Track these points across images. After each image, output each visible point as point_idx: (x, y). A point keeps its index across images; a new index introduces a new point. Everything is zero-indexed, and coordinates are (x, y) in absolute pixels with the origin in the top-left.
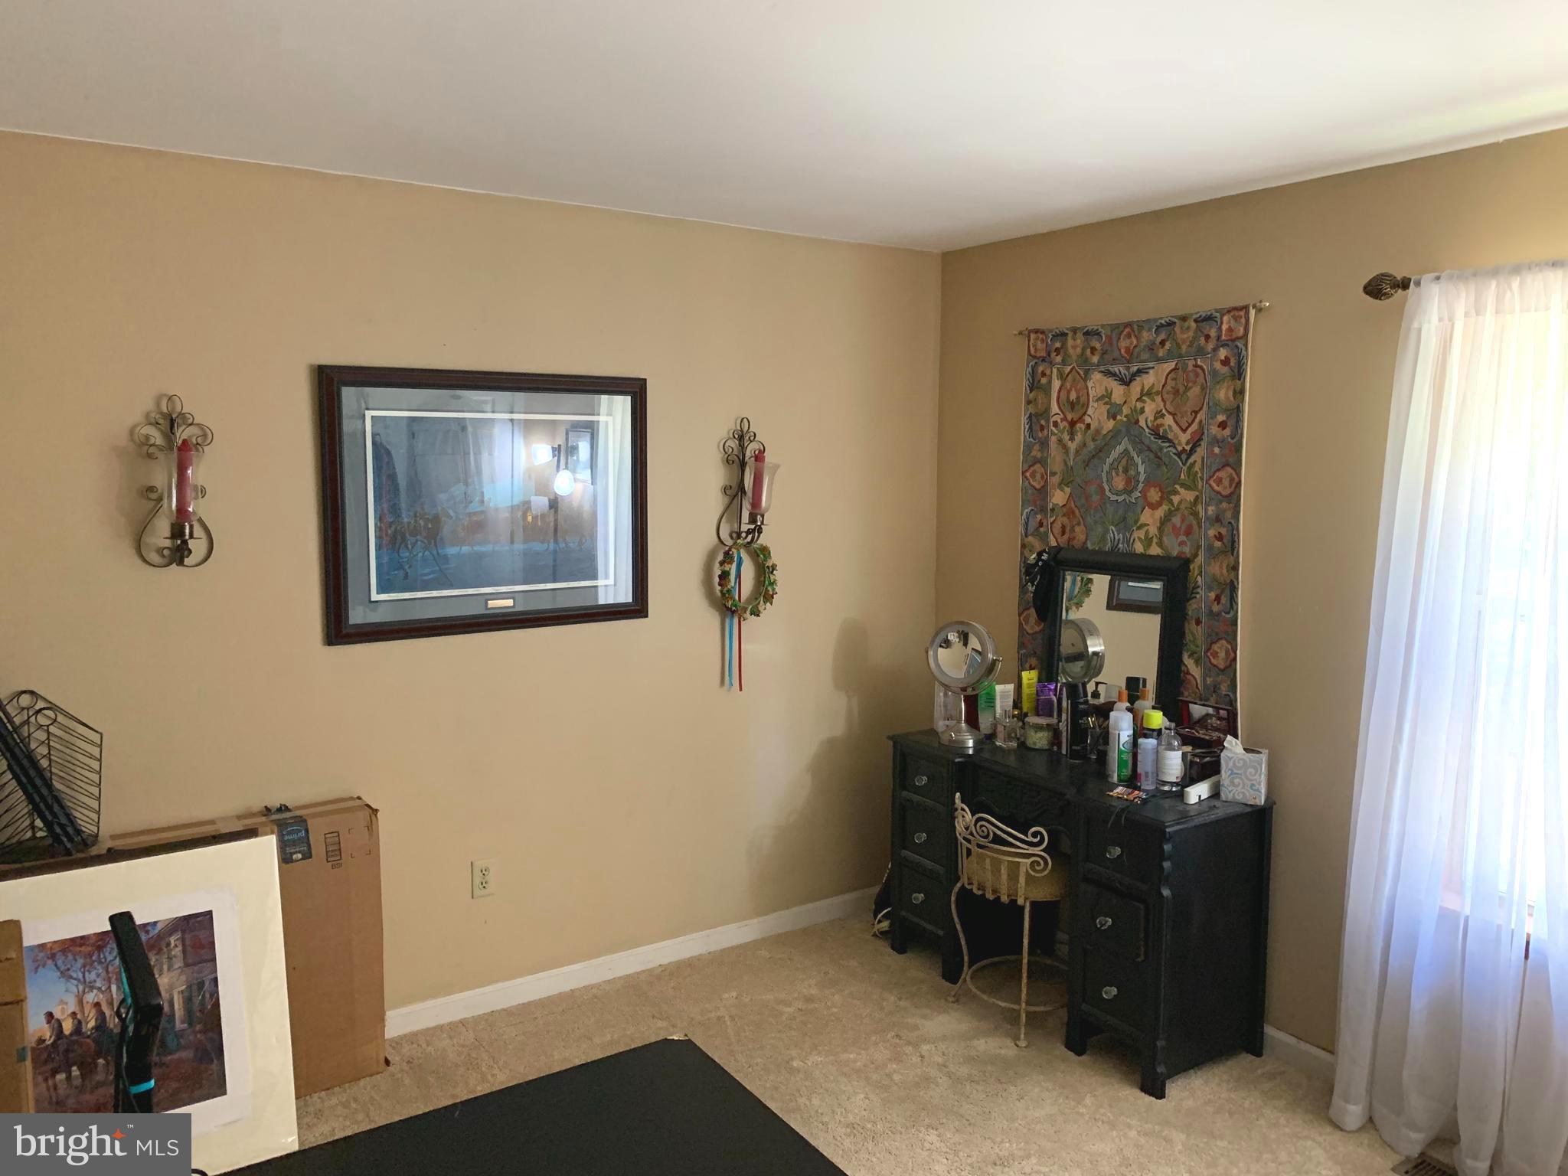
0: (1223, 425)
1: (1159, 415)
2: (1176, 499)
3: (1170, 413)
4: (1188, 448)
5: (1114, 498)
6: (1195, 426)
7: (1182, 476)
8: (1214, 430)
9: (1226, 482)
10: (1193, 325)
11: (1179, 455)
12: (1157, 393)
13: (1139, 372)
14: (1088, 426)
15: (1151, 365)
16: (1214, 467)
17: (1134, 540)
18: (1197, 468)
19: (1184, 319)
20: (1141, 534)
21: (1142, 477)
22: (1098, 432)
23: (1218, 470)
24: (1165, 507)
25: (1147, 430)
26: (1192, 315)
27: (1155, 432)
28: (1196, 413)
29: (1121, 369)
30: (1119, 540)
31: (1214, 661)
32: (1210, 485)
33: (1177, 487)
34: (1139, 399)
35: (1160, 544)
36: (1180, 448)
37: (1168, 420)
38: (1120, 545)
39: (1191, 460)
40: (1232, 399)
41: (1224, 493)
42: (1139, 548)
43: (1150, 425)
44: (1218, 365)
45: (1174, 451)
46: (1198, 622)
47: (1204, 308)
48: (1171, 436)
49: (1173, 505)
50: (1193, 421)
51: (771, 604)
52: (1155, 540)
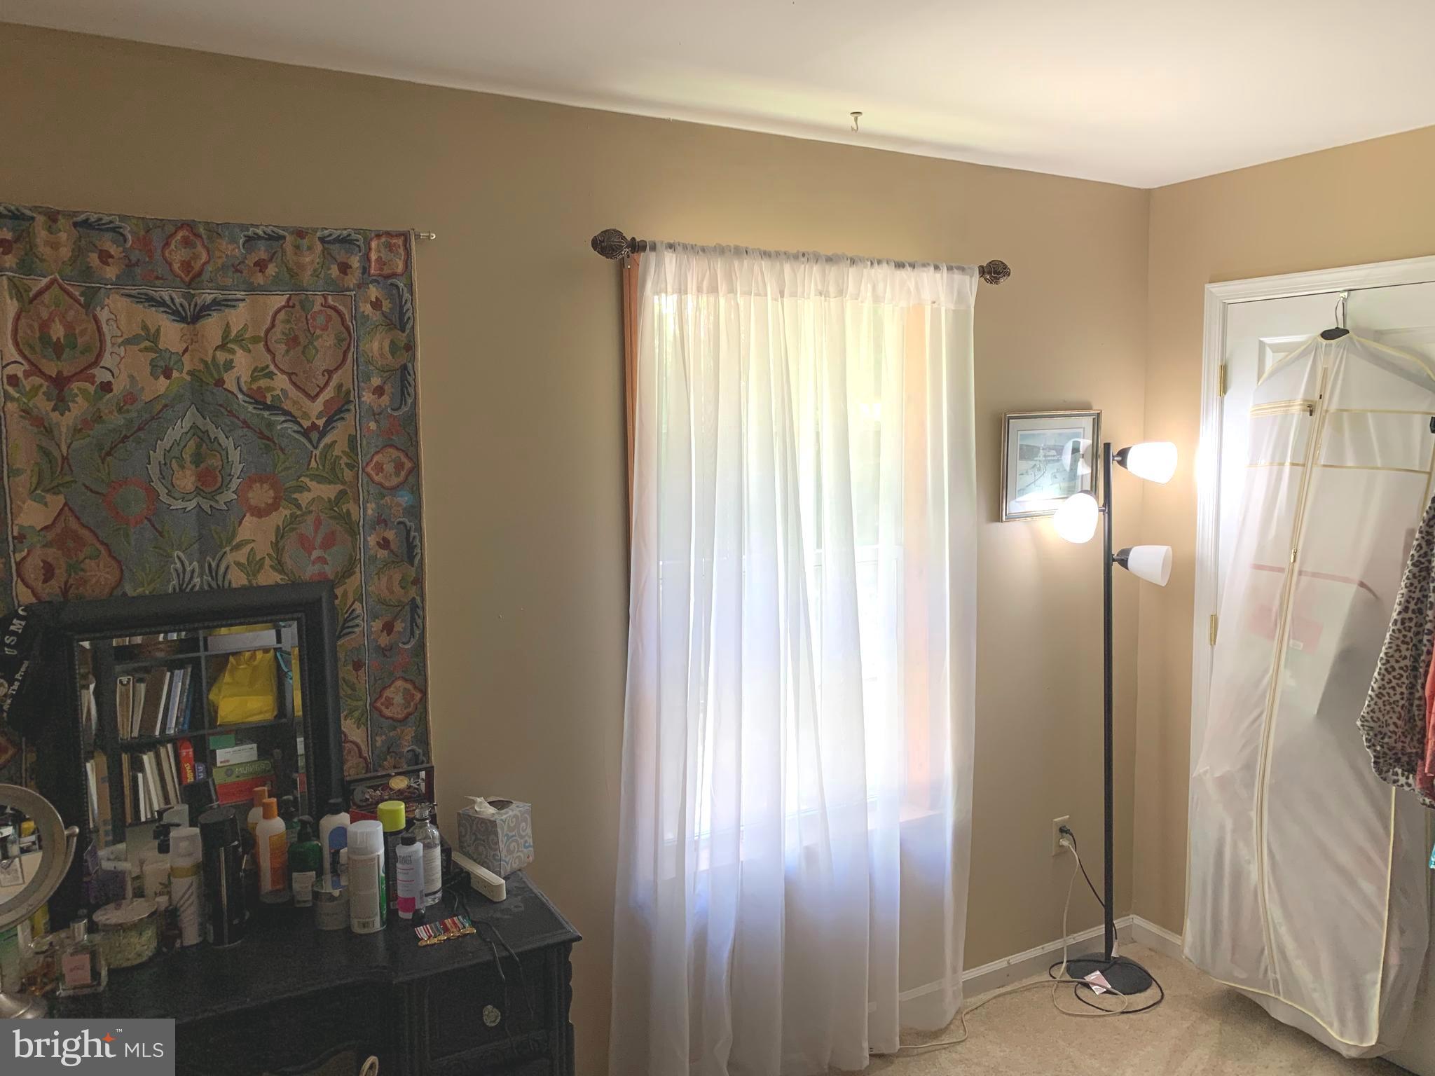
0: (379, 391)
1: (261, 372)
2: (304, 498)
3: (283, 372)
4: (321, 423)
5: (178, 505)
6: (328, 394)
7: (313, 464)
8: (368, 397)
9: (389, 468)
10: (319, 247)
11: (306, 433)
12: (255, 340)
13: (217, 304)
14: (106, 387)
15: (240, 295)
16: (372, 451)
17: (227, 568)
18: (337, 451)
19: (300, 233)
20: (241, 555)
21: (237, 469)
22: (130, 398)
23: (377, 453)
24: (284, 512)
25: (240, 396)
26: (315, 230)
27: (258, 400)
28: (330, 373)
29: (174, 295)
30: (193, 571)
31: (387, 712)
32: (368, 475)
33: (306, 480)
34: (222, 347)
35: (279, 566)
36: (306, 424)
37: (281, 381)
38: (197, 580)
39: (327, 440)
40: (389, 356)
41: (387, 484)
42: (238, 579)
43: (245, 389)
44: (367, 309)
45: (296, 428)
46: (358, 666)
47: (336, 224)
48: (287, 406)
49: (299, 507)
50: (327, 384)
52: (267, 562)
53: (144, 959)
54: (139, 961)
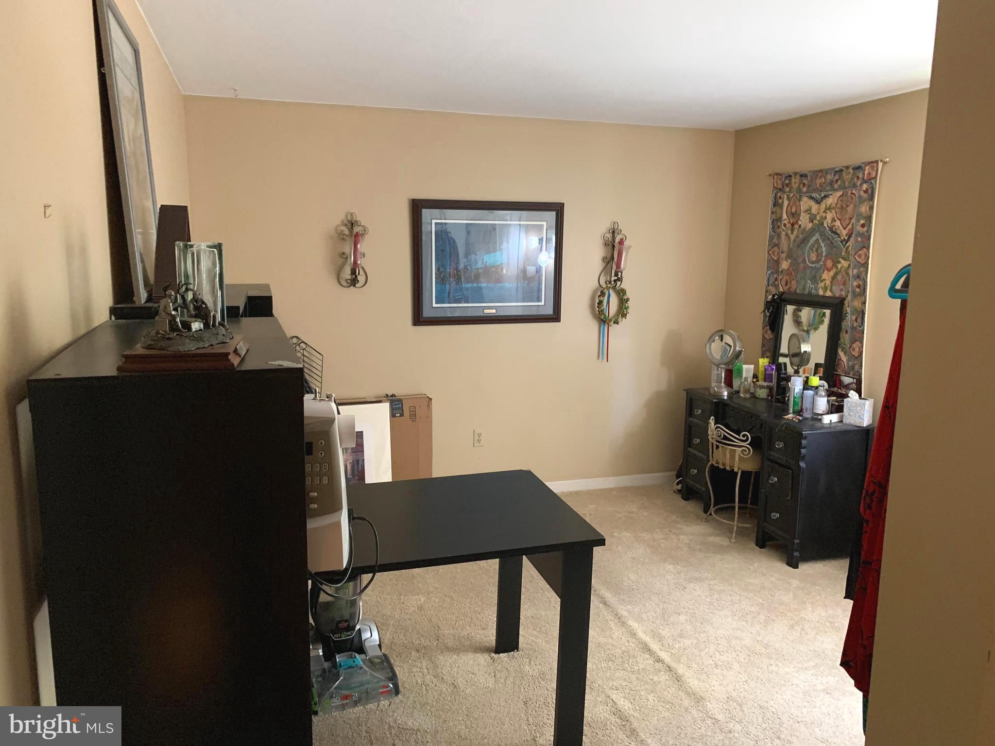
0: (863, 226)
1: (834, 220)
2: (839, 266)
3: (839, 219)
4: (846, 238)
5: (810, 265)
6: (850, 226)
7: (843, 254)
8: (859, 228)
9: (863, 257)
10: (852, 171)
11: (841, 242)
12: (833, 208)
13: (825, 196)
14: (800, 226)
15: (830, 193)
16: (858, 249)
17: (819, 288)
18: (850, 248)
19: (847, 168)
20: (822, 285)
21: (824, 254)
22: (804, 229)
23: (860, 250)
24: (834, 270)
25: (827, 228)
26: (851, 165)
27: (831, 229)
28: (851, 219)
29: (817, 195)
30: (812, 288)
31: (853, 353)
32: (855, 258)
33: (840, 259)
34: (824, 212)
35: (831, 291)
36: (842, 238)
37: (838, 223)
38: (813, 291)
39: (847, 245)
40: (868, 211)
41: (862, 262)
42: (821, 293)
43: (829, 226)
44: (862, 193)
45: (840, 240)
46: (847, 332)
47: (857, 162)
48: (838, 232)
49: (838, 268)
50: (849, 224)
51: (626, 318)
52: (829, 288)
53: (761, 397)
54: (758, 397)
